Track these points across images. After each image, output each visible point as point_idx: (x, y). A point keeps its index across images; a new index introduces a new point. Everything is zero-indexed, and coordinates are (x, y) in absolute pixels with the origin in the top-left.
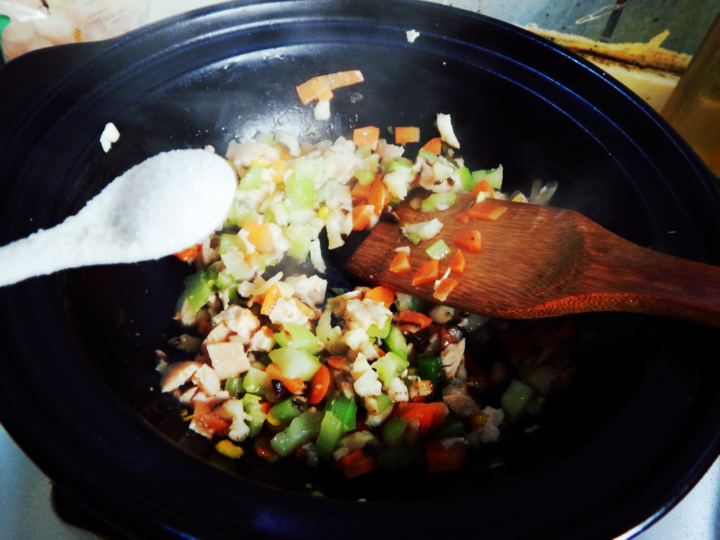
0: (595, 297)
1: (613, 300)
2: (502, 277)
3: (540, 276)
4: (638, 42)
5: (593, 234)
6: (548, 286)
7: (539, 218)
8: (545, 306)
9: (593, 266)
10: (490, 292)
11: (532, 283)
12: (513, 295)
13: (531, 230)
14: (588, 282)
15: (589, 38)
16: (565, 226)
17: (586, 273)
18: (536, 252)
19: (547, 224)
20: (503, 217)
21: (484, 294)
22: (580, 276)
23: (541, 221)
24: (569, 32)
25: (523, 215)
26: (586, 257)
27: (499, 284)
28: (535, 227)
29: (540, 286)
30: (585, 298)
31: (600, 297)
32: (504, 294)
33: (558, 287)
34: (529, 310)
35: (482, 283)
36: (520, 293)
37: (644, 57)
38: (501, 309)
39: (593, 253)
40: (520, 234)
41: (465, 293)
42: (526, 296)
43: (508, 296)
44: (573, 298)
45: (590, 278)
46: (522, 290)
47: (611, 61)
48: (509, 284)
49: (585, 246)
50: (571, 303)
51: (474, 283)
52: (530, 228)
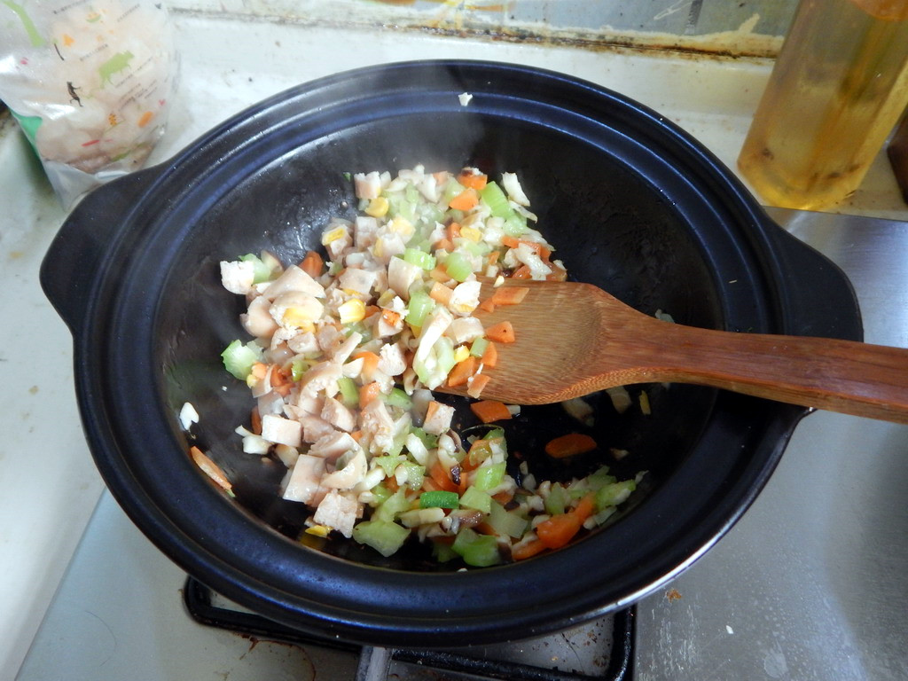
0: (612, 375)
1: (628, 376)
2: (530, 364)
3: (564, 359)
4: (726, 30)
5: (608, 309)
6: (572, 369)
7: (559, 296)
8: (570, 389)
9: (610, 344)
10: (521, 381)
11: (557, 367)
12: (541, 382)
13: (553, 310)
14: (606, 360)
15: (672, 33)
16: (583, 303)
17: (603, 352)
18: (560, 334)
19: (567, 302)
20: (526, 299)
21: (515, 384)
22: (598, 356)
23: (561, 300)
24: (649, 30)
25: (544, 295)
26: (603, 335)
27: (529, 372)
28: (556, 306)
29: (565, 369)
30: (604, 376)
31: (617, 374)
32: (534, 382)
33: (581, 370)
34: (556, 394)
35: (513, 373)
36: (547, 378)
37: (736, 45)
38: (533, 397)
39: (608, 330)
40: (542, 316)
41: (498, 386)
42: (552, 380)
43: (537, 383)
44: (593, 377)
45: (607, 356)
46: (549, 375)
47: (700, 55)
48: (537, 371)
49: (602, 324)
50: (593, 382)
51: (505, 373)
52: (550, 309)
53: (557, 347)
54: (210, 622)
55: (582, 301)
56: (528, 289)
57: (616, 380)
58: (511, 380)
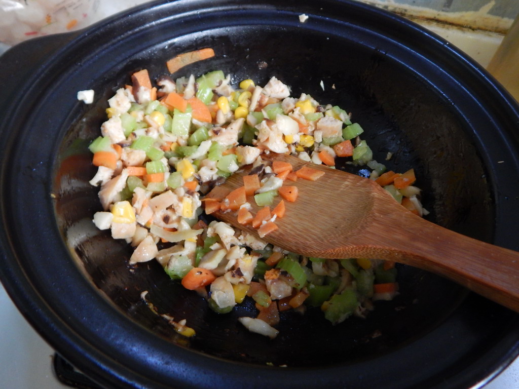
0: (371, 248)
1: (383, 252)
2: (310, 225)
3: (336, 227)
5: (378, 199)
6: (339, 235)
7: (346, 183)
8: (334, 250)
9: (374, 224)
10: (298, 235)
11: (329, 232)
12: (314, 239)
13: (339, 192)
14: (368, 235)
16: (362, 192)
17: (368, 229)
18: (339, 209)
19: (351, 188)
20: (320, 179)
21: (294, 236)
22: (363, 231)
23: (347, 186)
25: (336, 180)
26: (371, 217)
27: (307, 230)
28: (342, 189)
29: (335, 234)
30: (364, 248)
31: (374, 248)
32: (308, 238)
33: (346, 237)
34: (323, 252)
35: (295, 228)
36: (319, 238)
38: (304, 249)
39: (377, 214)
40: (330, 194)
41: (281, 234)
42: (322, 241)
43: (310, 239)
44: (355, 246)
45: (369, 232)
46: (321, 236)
48: (313, 231)
49: (373, 209)
50: (353, 251)
51: (289, 226)
52: (337, 190)
53: (334, 218)
54: (71, 383)
55: (362, 190)
56: (324, 173)
57: (372, 253)
58: (291, 232)
